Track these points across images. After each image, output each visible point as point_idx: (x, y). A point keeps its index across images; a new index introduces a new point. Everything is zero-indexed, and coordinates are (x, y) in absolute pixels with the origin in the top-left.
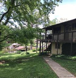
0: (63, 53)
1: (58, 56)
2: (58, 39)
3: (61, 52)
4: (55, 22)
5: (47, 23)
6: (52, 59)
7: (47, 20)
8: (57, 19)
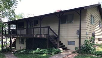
0: (27, 48)
1: (22, 51)
2: (21, 34)
3: (26, 47)
4: (22, 17)
5: (13, 16)
6: (14, 55)
7: (12, 14)
8: (23, 14)
